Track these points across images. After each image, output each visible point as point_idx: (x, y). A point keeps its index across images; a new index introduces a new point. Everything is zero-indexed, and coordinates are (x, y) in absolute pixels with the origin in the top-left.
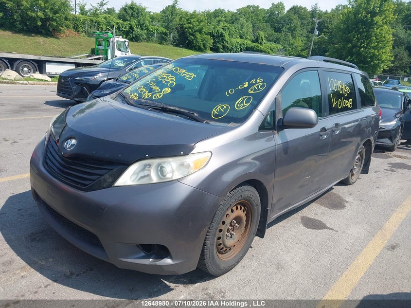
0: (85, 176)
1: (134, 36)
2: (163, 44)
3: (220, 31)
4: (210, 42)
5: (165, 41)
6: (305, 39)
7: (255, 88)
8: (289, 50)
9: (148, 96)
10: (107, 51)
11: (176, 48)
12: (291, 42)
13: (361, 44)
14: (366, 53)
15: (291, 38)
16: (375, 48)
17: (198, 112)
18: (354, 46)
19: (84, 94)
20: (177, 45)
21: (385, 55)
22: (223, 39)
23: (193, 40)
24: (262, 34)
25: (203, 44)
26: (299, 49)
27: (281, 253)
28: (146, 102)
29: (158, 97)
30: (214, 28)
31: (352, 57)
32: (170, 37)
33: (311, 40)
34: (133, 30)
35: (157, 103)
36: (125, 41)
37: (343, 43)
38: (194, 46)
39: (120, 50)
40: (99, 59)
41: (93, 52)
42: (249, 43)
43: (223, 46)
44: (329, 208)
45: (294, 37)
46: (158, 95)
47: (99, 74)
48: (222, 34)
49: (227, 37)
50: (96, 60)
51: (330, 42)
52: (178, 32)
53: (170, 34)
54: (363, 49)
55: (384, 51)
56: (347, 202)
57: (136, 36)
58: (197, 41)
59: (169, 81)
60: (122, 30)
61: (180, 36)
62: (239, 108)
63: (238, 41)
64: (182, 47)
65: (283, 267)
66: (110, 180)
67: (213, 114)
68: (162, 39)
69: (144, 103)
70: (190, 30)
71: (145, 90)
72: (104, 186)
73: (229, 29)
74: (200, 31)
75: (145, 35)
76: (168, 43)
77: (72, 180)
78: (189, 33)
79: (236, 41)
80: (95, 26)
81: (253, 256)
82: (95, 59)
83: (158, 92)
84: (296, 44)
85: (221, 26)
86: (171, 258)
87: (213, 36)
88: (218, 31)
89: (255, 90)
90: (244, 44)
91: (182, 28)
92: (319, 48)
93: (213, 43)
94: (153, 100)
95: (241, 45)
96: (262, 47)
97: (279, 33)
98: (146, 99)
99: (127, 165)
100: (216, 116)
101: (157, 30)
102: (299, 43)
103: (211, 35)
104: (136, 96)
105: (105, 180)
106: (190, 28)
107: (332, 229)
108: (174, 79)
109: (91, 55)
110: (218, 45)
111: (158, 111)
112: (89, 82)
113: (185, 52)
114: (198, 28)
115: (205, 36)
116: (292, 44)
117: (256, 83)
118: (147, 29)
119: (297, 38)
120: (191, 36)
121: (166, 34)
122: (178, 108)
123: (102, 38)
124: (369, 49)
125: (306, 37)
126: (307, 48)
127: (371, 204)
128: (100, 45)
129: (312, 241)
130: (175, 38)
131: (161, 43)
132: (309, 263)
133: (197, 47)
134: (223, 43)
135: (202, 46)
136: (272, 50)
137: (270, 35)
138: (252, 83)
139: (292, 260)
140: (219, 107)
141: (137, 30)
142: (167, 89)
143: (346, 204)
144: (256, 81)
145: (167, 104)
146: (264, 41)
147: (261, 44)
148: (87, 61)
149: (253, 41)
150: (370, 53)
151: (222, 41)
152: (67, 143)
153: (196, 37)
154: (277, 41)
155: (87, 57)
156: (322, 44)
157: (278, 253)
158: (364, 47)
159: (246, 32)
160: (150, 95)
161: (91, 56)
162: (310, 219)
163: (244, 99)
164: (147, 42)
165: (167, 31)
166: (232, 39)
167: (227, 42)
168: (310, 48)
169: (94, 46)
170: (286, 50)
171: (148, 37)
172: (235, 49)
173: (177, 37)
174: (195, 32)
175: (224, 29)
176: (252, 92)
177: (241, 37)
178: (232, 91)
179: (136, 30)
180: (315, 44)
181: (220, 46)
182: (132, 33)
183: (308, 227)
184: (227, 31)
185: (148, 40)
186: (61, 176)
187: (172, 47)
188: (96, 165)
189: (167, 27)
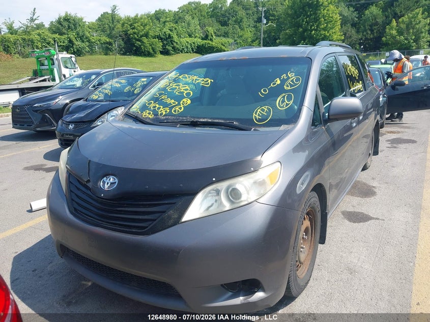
0: (141, 217)
1: (75, 50)
2: (110, 55)
3: (167, 33)
4: (159, 45)
5: (111, 51)
6: (253, 29)
7: (289, 83)
8: (240, 43)
9: (166, 111)
10: (52, 71)
11: (123, 57)
12: (240, 34)
13: (311, 28)
14: (318, 35)
15: (239, 30)
16: (325, 29)
17: (237, 120)
18: (305, 30)
19: (47, 122)
20: (124, 54)
21: (335, 35)
22: (172, 40)
23: (140, 46)
24: (211, 30)
25: (152, 48)
26: (250, 40)
27: (344, 255)
28: (166, 119)
29: (178, 111)
30: (160, 30)
31: (304, 41)
32: (115, 46)
33: (260, 30)
34: (73, 44)
35: (181, 118)
36: (72, 57)
37: (293, 29)
38: (142, 52)
39: (67, 68)
40: (44, 80)
41: (36, 74)
42: (199, 41)
43: (173, 48)
44: (362, 197)
45: (242, 29)
46: (177, 108)
47: (59, 97)
48: (169, 35)
49: (175, 38)
50: (41, 83)
51: (280, 29)
52: (123, 40)
53: (115, 44)
54: (313, 32)
55: (334, 31)
56: (374, 187)
57: (78, 50)
58: (145, 47)
59: (182, 91)
60: (61, 46)
61: (125, 43)
62: (283, 107)
63: (188, 40)
64: (130, 55)
65: (355, 271)
66: (176, 216)
67: (256, 119)
68: (107, 49)
69: (165, 120)
70: (136, 36)
71: (157, 105)
72: (170, 224)
73: (176, 29)
74: (146, 35)
75: (87, 48)
76: (114, 52)
77: (120, 225)
78: (135, 39)
79: (185, 40)
80: (28, 45)
81: (319, 265)
82: (40, 81)
83: (176, 105)
84: (245, 36)
85: (167, 27)
86: (264, 291)
87: (161, 39)
88: (165, 33)
89: (291, 86)
90: (194, 43)
91: (126, 34)
92: (269, 37)
93: (162, 46)
94: (174, 115)
95: (191, 45)
96: (214, 43)
97: (226, 27)
98: (164, 116)
99: (193, 194)
100: (260, 120)
101: (99, 40)
102: (249, 34)
103: (159, 37)
104: (149, 114)
105: (169, 217)
106: (135, 33)
107: (378, 219)
108: (187, 88)
109: (34, 77)
110: (167, 47)
111: (187, 126)
112: (50, 108)
113: (135, 60)
114: (143, 32)
115: (152, 40)
116: (241, 36)
117: (289, 78)
118: (89, 41)
119: (245, 29)
120: (138, 42)
121: (110, 44)
122: (211, 119)
123: (43, 56)
124: (320, 31)
125: (254, 27)
126: (257, 39)
127: (398, 185)
128: (43, 65)
129: (366, 236)
130: (121, 46)
131: (106, 54)
132: (377, 259)
133: (147, 53)
134: (173, 44)
135: (151, 51)
136: (224, 46)
137: (218, 30)
138: (284, 78)
139: (358, 260)
140: (259, 110)
141: (78, 43)
142: (185, 100)
143: (376, 190)
144: (287, 75)
145: (194, 118)
146: (214, 37)
147: (211, 40)
148: (32, 84)
149: (203, 39)
150: (321, 35)
151: (171, 43)
152: (104, 182)
153: (143, 42)
154: (226, 35)
155: (30, 80)
156: (271, 32)
157: (342, 257)
158: (314, 30)
159: (194, 31)
160: (168, 111)
161: (35, 79)
162: (350, 212)
163: (284, 97)
164: (91, 54)
165: (110, 40)
166: (181, 39)
167: (177, 43)
168: (260, 38)
169: (36, 67)
170: (237, 44)
171: (92, 50)
172: (186, 50)
173: (123, 45)
174: (141, 36)
175: (171, 30)
176: (289, 88)
177: (190, 36)
178: (265, 91)
179: (76, 43)
180: (265, 32)
181: (170, 48)
182: (72, 47)
183: (354, 222)
184: (175, 31)
185: (92, 52)
186: (104, 223)
187: (118, 56)
188: (150, 201)
189: (110, 36)
